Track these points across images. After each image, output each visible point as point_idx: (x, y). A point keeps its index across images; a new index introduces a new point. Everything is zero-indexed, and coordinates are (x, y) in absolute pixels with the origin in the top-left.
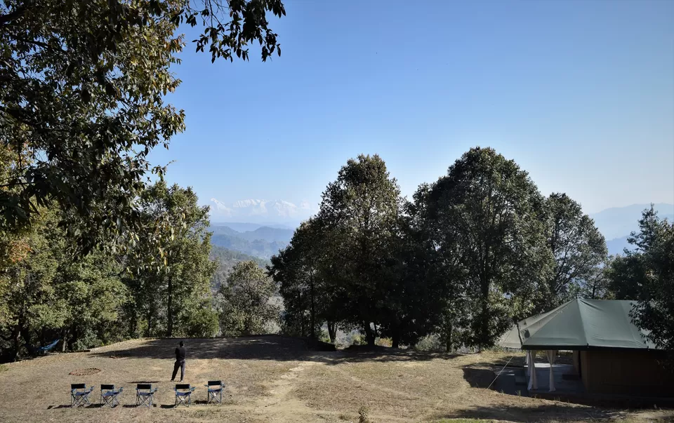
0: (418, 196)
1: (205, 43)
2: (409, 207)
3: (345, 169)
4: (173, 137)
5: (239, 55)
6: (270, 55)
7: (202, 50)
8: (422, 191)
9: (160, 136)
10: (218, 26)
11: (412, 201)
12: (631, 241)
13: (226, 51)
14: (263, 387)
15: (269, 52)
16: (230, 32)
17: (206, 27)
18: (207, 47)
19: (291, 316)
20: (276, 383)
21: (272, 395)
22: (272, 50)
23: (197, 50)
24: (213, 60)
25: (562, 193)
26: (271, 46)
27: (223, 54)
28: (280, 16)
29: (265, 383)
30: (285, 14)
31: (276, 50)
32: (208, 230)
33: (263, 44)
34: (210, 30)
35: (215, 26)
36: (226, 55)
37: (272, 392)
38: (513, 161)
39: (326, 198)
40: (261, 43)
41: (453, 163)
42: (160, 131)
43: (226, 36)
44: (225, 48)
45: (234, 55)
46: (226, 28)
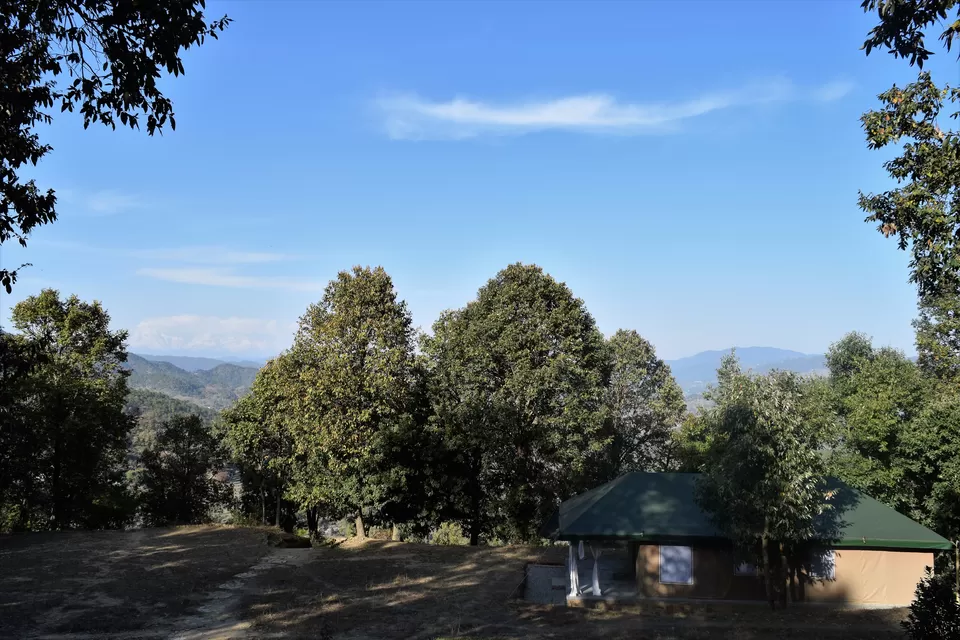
0: (439, 327)
1: (76, 99)
2: (427, 342)
3: (334, 284)
4: (37, 229)
5: (124, 121)
6: (159, 126)
7: (71, 110)
8: (445, 319)
9: (16, 227)
10: (93, 78)
11: (431, 334)
12: (707, 398)
13: (107, 114)
14: (187, 602)
15: (158, 122)
16: (112, 87)
17: (75, 78)
18: (78, 105)
19: (252, 497)
20: (211, 595)
21: (201, 614)
22: (163, 120)
23: (63, 109)
24: (86, 125)
25: (632, 330)
26: (161, 115)
27: (102, 117)
28: (177, 74)
29: (193, 596)
30: (183, 72)
31: (168, 121)
32: (125, 366)
33: (150, 112)
34: (82, 83)
35: (88, 77)
36: (106, 119)
37: (200, 609)
38: (564, 284)
39: (305, 325)
40: (146, 110)
41: (484, 283)
42: (16, 220)
43: (105, 93)
44: (105, 109)
45: (117, 120)
46: (104, 82)
